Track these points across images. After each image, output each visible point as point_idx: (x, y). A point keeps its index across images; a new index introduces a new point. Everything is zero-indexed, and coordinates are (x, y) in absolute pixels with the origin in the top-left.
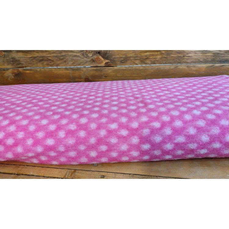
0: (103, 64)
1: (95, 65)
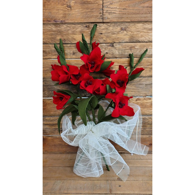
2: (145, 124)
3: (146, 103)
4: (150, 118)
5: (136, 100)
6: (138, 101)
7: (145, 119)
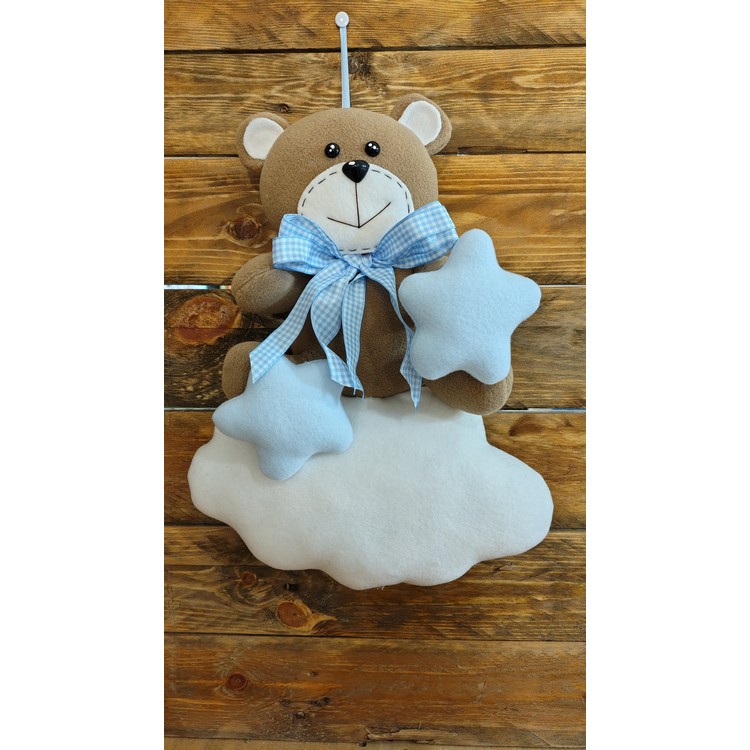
0: (308, 628)
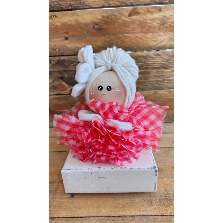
1: (58, 92)
2: (147, 68)
3: (151, 20)
4: (158, 55)
5: (130, 15)
6: (134, 17)
7: (147, 59)
